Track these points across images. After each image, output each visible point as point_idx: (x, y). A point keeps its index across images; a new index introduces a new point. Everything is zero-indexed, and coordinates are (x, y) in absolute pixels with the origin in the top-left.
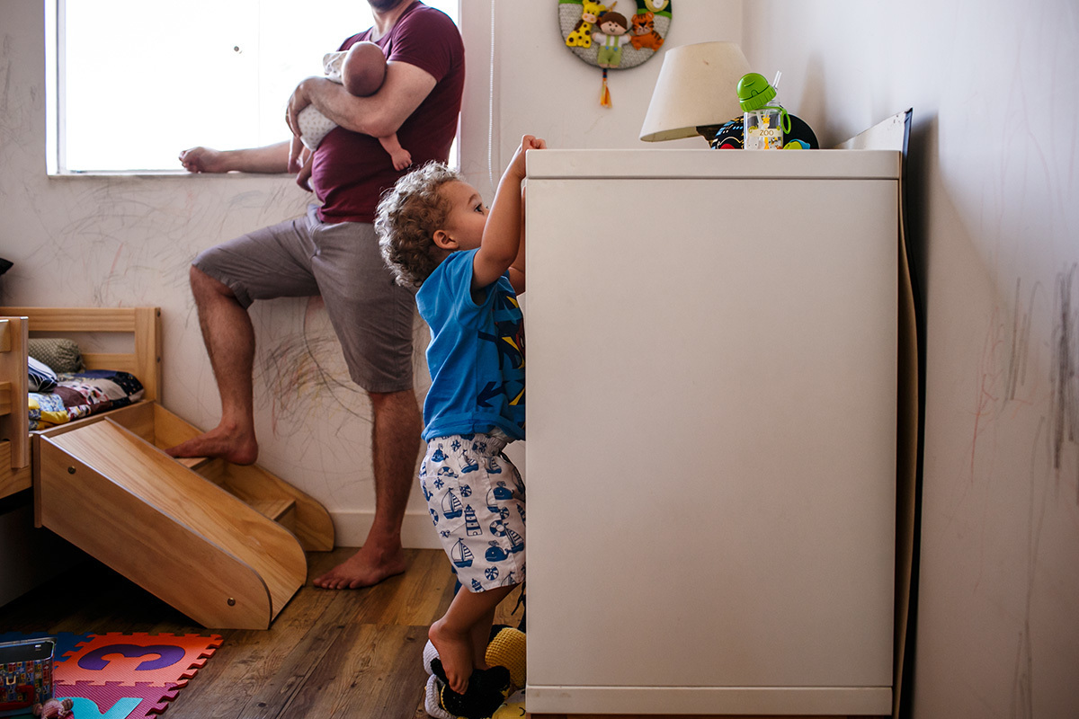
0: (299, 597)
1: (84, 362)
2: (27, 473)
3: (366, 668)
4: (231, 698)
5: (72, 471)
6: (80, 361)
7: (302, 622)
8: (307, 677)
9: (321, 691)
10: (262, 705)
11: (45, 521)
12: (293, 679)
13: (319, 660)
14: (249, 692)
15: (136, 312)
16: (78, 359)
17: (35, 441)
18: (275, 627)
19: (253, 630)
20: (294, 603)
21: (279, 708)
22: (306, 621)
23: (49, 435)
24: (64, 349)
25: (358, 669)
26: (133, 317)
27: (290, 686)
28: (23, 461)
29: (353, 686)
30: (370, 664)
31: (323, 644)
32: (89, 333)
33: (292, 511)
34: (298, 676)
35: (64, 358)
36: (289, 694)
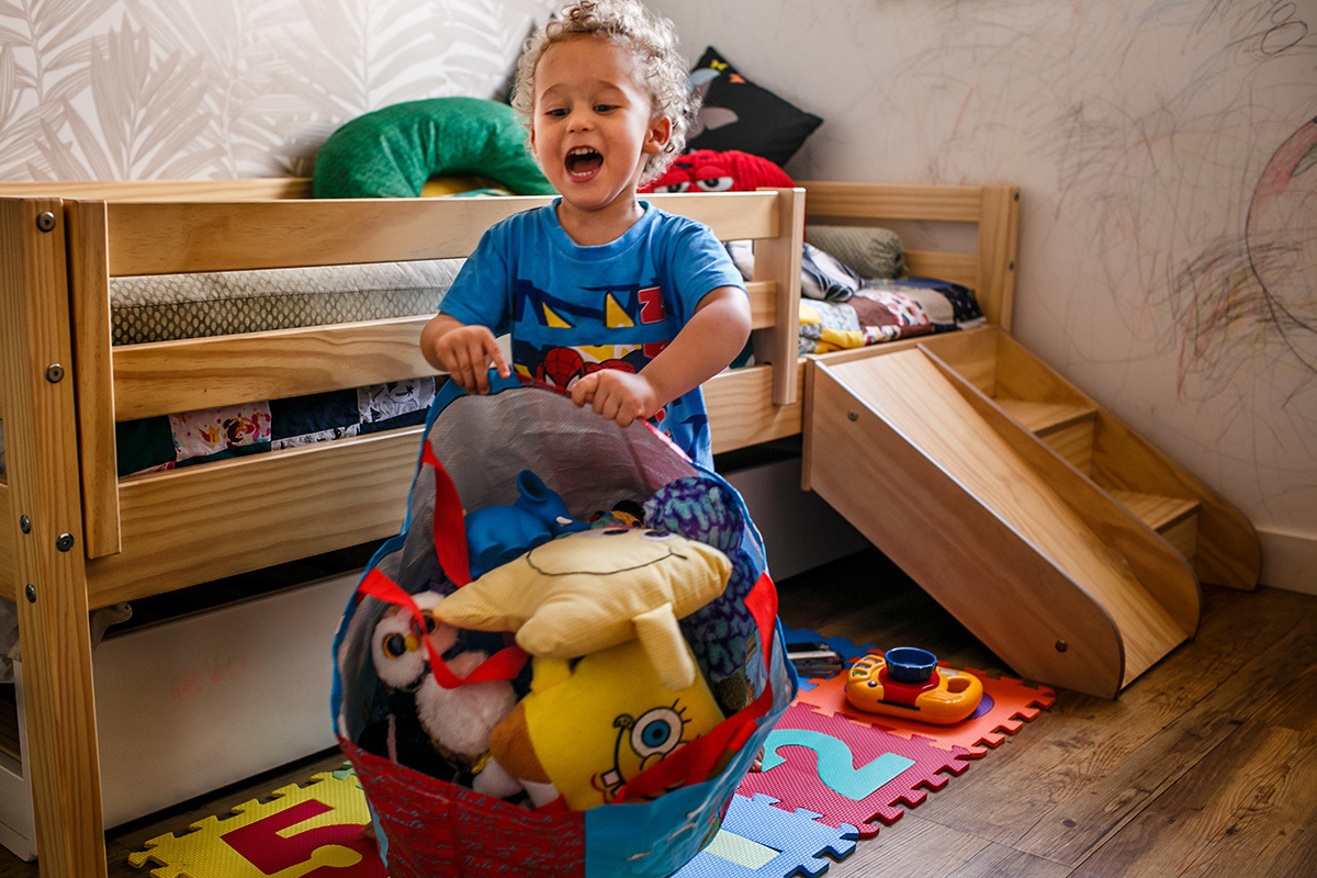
0: (1179, 658)
1: (907, 264)
2: (796, 413)
3: (1261, 805)
4: (1024, 799)
5: (853, 418)
6: (902, 262)
7: (1173, 700)
8: (1155, 795)
9: (1172, 826)
10: (1069, 823)
11: (814, 482)
12: (1130, 792)
13: (1184, 771)
14: (1054, 797)
15: (982, 194)
16: (898, 259)
17: (808, 371)
18: (1125, 698)
19: (1091, 696)
20: (1167, 665)
21: (1095, 835)
22: (1179, 699)
23: (829, 363)
24: (880, 243)
25: (1248, 804)
26: (976, 201)
27: (1124, 803)
28: (791, 394)
29: (1231, 832)
30: (1271, 801)
31: (1197, 744)
32: (919, 222)
33: (1194, 518)
34: (1140, 790)
35: (878, 256)
36: (1118, 815)
